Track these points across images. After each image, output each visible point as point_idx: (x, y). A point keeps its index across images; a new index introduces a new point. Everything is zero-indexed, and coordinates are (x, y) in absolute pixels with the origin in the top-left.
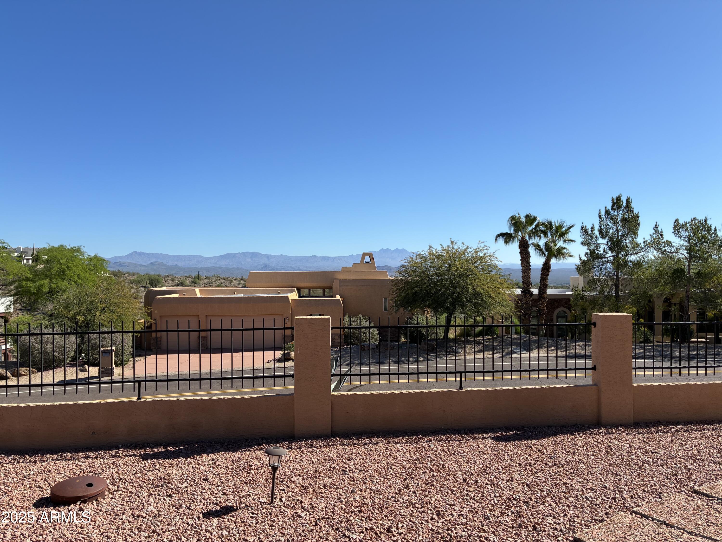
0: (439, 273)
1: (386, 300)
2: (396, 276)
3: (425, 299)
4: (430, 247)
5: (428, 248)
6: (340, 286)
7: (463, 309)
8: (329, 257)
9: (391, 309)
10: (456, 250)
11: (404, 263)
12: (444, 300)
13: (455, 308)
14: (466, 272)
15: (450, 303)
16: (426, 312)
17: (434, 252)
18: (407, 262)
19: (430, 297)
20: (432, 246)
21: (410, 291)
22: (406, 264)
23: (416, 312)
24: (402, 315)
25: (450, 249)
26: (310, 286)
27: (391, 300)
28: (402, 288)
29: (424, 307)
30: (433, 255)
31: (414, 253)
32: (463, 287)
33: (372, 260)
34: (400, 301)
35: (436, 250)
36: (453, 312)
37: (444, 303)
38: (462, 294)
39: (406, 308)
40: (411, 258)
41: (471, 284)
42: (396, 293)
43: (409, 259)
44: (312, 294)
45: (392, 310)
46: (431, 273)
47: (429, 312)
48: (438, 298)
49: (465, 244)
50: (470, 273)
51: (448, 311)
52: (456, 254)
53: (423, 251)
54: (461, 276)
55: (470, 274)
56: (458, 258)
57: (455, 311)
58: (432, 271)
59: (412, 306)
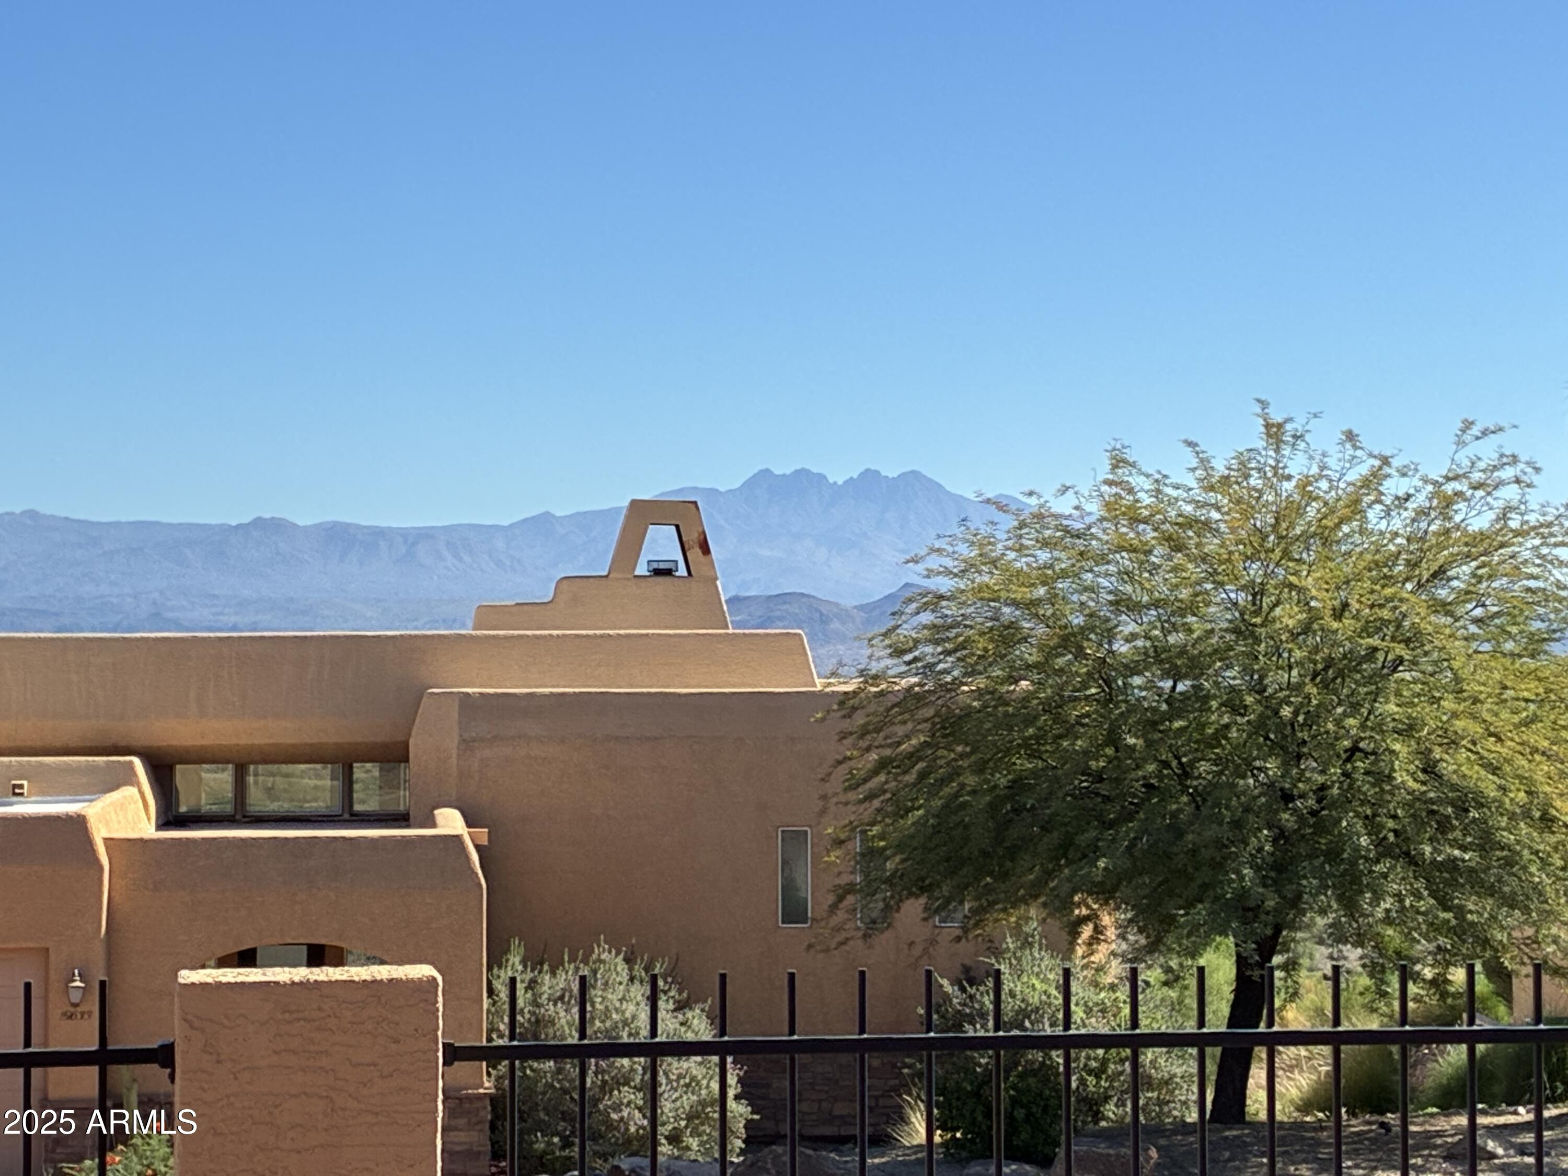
0: (1183, 652)
1: (795, 839)
2: (875, 668)
3: (1084, 839)
4: (1118, 462)
5: (1104, 472)
6: (467, 745)
7: (1350, 905)
8: (379, 533)
9: (834, 908)
10: (1305, 484)
11: (929, 574)
12: (1220, 845)
13: (1295, 902)
14: (1375, 641)
15: (1257, 869)
16: (1087, 931)
17: (1146, 499)
18: (948, 572)
19: (1111, 825)
20: (1131, 456)
21: (971, 780)
22: (945, 585)
23: (1017, 931)
24: (917, 950)
25: (1255, 481)
26: (244, 740)
27: (839, 843)
28: (914, 756)
29: (1074, 891)
30: (1135, 520)
31: (1000, 506)
32: (1354, 750)
33: (695, 554)
34: (900, 847)
35: (1160, 482)
36: (1278, 930)
37: (1219, 866)
38: (1345, 802)
39: (948, 902)
40: (984, 543)
41: (1408, 730)
42: (870, 797)
43: (964, 550)
44: (257, 801)
45: (841, 915)
46: (1121, 647)
47: (1111, 933)
48: (1178, 832)
49: (1364, 440)
50: (1399, 650)
51: (1245, 922)
52: (1300, 511)
53: (1065, 489)
54: (1341, 674)
55: (1400, 660)
56: (1316, 544)
57: (1293, 927)
58: (1132, 637)
59: (989, 889)
